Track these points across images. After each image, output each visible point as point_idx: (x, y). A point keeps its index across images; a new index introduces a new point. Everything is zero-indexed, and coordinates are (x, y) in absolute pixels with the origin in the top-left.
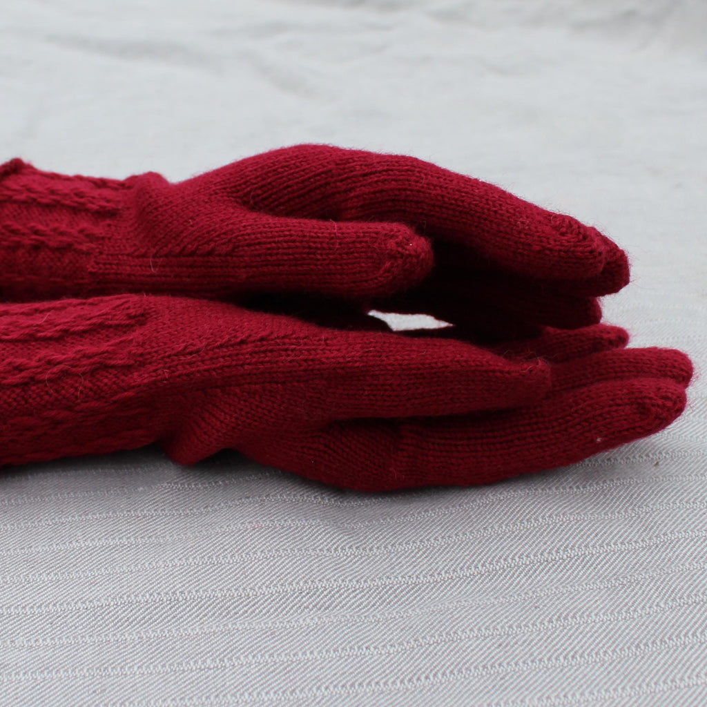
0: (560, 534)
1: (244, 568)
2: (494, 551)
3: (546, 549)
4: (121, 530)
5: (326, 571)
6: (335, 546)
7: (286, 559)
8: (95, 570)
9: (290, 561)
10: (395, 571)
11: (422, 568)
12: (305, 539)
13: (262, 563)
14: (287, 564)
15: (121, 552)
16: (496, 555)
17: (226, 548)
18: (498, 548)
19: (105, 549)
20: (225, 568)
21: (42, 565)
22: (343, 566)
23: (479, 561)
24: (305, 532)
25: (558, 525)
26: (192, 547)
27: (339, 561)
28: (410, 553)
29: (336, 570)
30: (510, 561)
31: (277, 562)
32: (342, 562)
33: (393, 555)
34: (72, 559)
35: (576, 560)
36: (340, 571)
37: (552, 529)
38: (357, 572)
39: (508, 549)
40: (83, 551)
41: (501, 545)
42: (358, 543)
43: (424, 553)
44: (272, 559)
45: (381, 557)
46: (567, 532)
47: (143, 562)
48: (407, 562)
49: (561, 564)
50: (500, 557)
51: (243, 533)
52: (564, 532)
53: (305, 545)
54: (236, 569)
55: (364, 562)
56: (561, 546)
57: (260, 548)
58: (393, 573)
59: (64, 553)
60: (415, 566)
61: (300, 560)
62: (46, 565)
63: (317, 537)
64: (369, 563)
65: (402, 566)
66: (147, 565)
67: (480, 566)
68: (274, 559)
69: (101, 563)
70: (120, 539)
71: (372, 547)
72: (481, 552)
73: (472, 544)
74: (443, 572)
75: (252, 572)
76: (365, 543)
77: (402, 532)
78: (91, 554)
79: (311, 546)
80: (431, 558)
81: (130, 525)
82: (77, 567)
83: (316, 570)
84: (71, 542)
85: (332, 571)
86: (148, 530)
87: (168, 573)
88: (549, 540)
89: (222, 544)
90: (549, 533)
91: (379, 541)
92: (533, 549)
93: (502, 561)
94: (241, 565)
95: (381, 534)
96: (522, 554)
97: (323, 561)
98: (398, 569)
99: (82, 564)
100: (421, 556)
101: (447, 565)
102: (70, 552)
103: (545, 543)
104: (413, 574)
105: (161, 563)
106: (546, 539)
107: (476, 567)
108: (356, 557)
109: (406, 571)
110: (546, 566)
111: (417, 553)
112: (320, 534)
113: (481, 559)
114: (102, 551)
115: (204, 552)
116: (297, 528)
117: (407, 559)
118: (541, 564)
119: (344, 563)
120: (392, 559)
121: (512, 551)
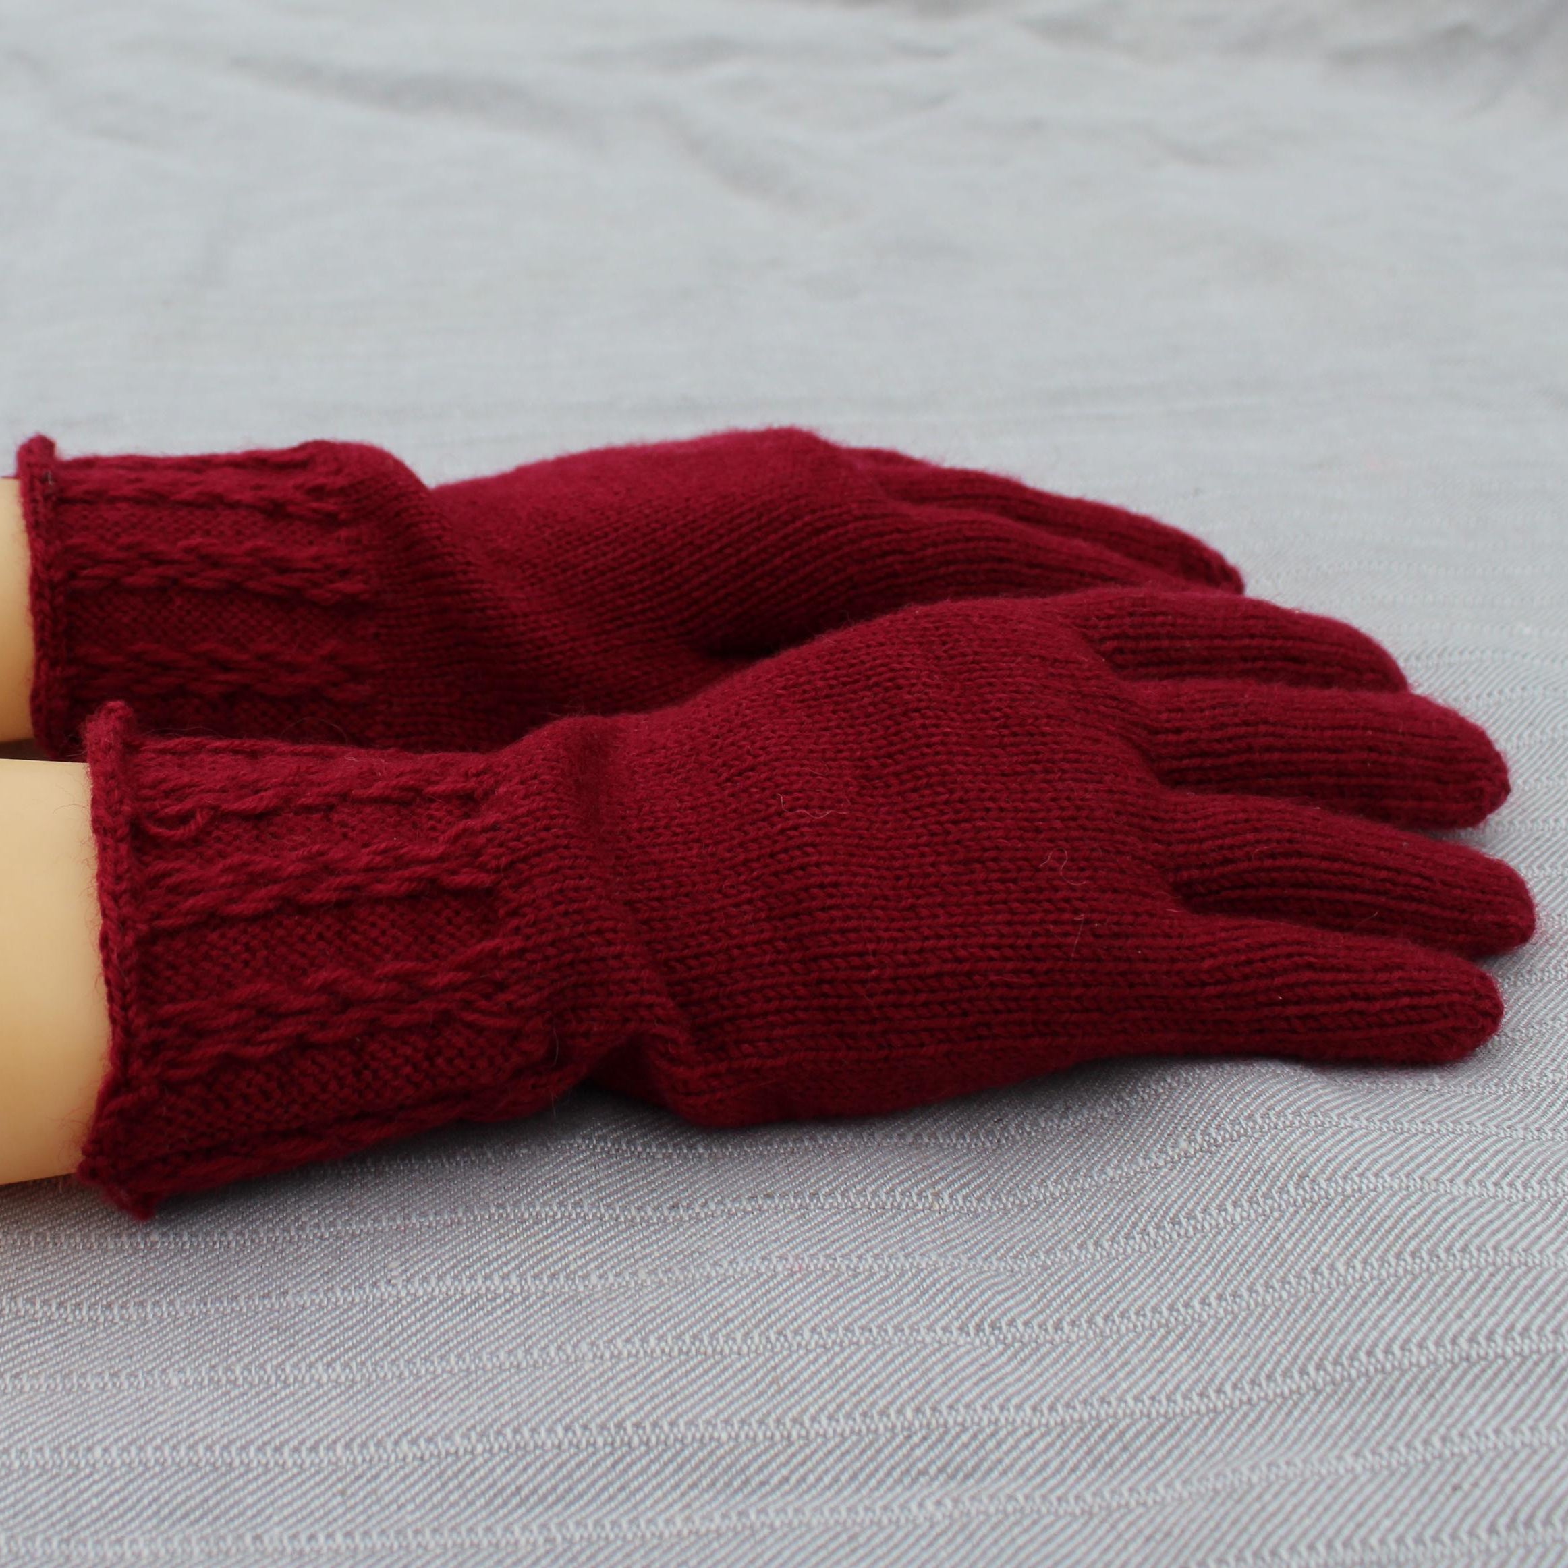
0: (1491, 1297)
1: (774, 1368)
2: (1341, 1332)
3: (1461, 1331)
4: (486, 1255)
5: (962, 1382)
6: (977, 1319)
7: (870, 1352)
8: (435, 1358)
9: (879, 1357)
10: (1118, 1385)
11: (1179, 1376)
12: (907, 1301)
13: (816, 1359)
14: (874, 1363)
15: (489, 1313)
16: (1347, 1343)
17: (730, 1315)
18: (1348, 1323)
19: (454, 1305)
20: (730, 1365)
21: (313, 1342)
22: (998, 1369)
23: (1309, 1358)
24: (906, 1284)
25: (1486, 1274)
26: (652, 1310)
27: (989, 1357)
28: (1148, 1340)
29: (982, 1379)
30: (1380, 1356)
31: (850, 1357)
32: (994, 1359)
33: (1109, 1342)
34: (380, 1326)
35: (1536, 1364)
36: (994, 1384)
37: (1471, 1283)
38: (1031, 1383)
39: (1375, 1326)
40: (405, 1307)
41: (1355, 1314)
42: (1026, 1311)
43: (1180, 1337)
44: (837, 1349)
45: (1082, 1347)
46: (1508, 1294)
47: (543, 1344)
48: (1142, 1362)
49: (1500, 1370)
50: (1357, 1348)
51: (766, 1282)
52: (1500, 1293)
53: (909, 1316)
54: (757, 1370)
55: (1043, 1357)
56: (1498, 1325)
57: (809, 1321)
58: (1113, 1389)
59: (362, 1310)
60: (1161, 1373)
61: (902, 1353)
62: (321, 1342)
63: (933, 1298)
64: (1056, 1361)
65: (1132, 1372)
66: (552, 1350)
67: (1311, 1369)
68: (843, 1350)
69: (447, 1342)
70: (486, 1277)
71: (1060, 1320)
72: (1312, 1335)
73: (1289, 1313)
74: (1228, 1388)
75: (794, 1379)
76: (1041, 1312)
77: (1125, 1285)
78: (423, 1317)
79: (923, 1319)
80: (1197, 1350)
81: (506, 1243)
82: (393, 1350)
83: (939, 1381)
84: (375, 1284)
85: (976, 1384)
86: (546, 1257)
87: (602, 1374)
88: (1467, 1307)
89: (721, 1305)
90: (1465, 1290)
91: (1074, 1306)
92: (1432, 1329)
93: (1362, 1355)
94: (767, 1360)
95: (1078, 1290)
96: (1408, 1340)
97: (953, 1356)
98: (1125, 1379)
99: (405, 1341)
100: (1173, 1346)
101: (1234, 1369)
102: (375, 1308)
103: (1459, 1316)
104: (1159, 1392)
105: (584, 1347)
106: (1461, 1304)
107: (1303, 1372)
108: (1024, 1345)
109: (1142, 1384)
110: (1465, 1372)
111: (1164, 1337)
112: (940, 1291)
113: (1314, 1351)
114: (446, 1311)
115: (681, 1322)
116: (886, 1277)
117: (1143, 1354)
118: (1455, 1366)
119: (999, 1362)
120: (1107, 1352)
121: (1383, 1332)
